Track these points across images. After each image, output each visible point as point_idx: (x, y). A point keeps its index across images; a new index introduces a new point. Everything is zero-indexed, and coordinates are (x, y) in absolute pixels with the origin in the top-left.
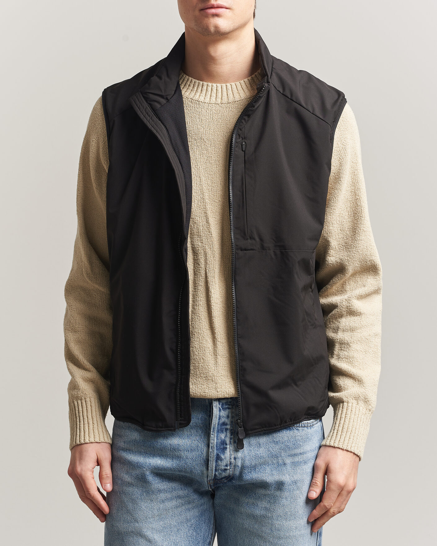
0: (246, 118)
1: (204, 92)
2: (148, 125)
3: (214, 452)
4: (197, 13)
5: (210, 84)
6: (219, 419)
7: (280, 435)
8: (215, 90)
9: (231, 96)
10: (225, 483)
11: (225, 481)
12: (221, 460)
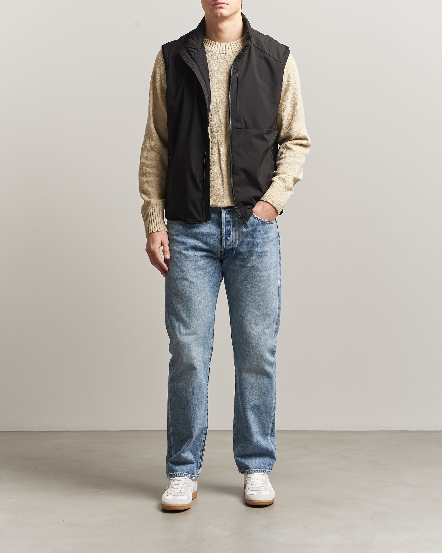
0: (239, 60)
1: (216, 47)
2: (188, 64)
3: (224, 237)
4: (211, 7)
5: (219, 43)
6: (226, 219)
7: (259, 227)
8: (222, 46)
9: (230, 49)
10: (230, 252)
11: (230, 251)
12: (228, 240)
